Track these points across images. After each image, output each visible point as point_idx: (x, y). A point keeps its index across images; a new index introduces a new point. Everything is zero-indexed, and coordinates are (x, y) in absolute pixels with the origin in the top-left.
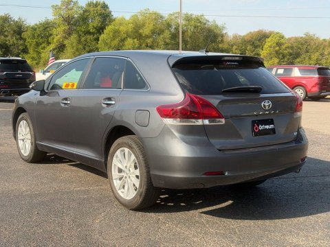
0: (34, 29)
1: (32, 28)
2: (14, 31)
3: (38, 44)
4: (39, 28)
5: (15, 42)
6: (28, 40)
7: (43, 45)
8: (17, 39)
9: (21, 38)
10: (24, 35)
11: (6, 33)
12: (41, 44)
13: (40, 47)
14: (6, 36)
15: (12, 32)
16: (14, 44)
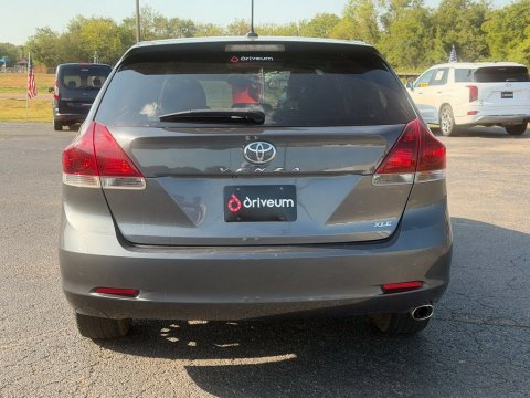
0: (502, 15)
1: (499, 14)
2: (472, 22)
3: (506, 40)
4: (510, 12)
5: (472, 38)
6: (491, 34)
7: (515, 40)
8: (475, 34)
9: (481, 33)
10: (485, 26)
11: (458, 26)
12: (511, 39)
13: (509, 45)
14: (460, 30)
15: (468, 23)
16: (469, 42)
